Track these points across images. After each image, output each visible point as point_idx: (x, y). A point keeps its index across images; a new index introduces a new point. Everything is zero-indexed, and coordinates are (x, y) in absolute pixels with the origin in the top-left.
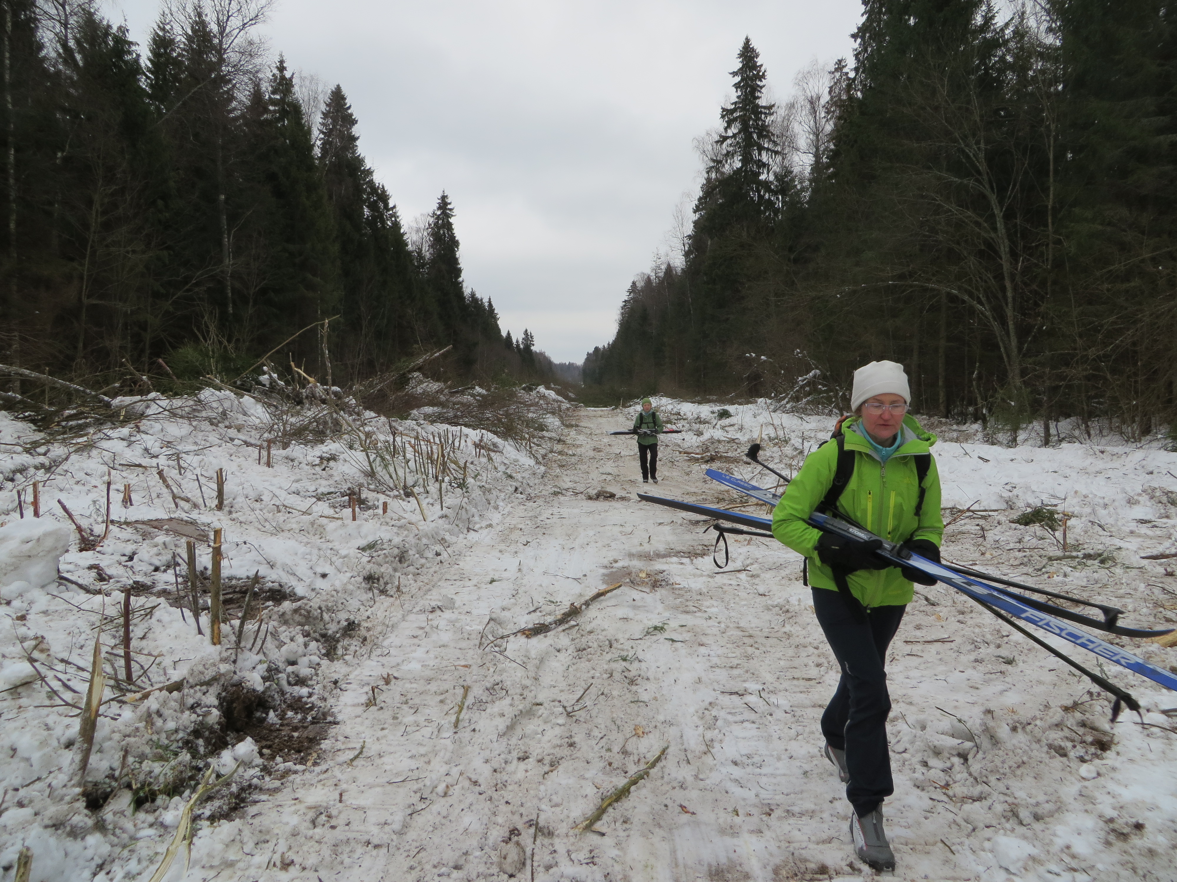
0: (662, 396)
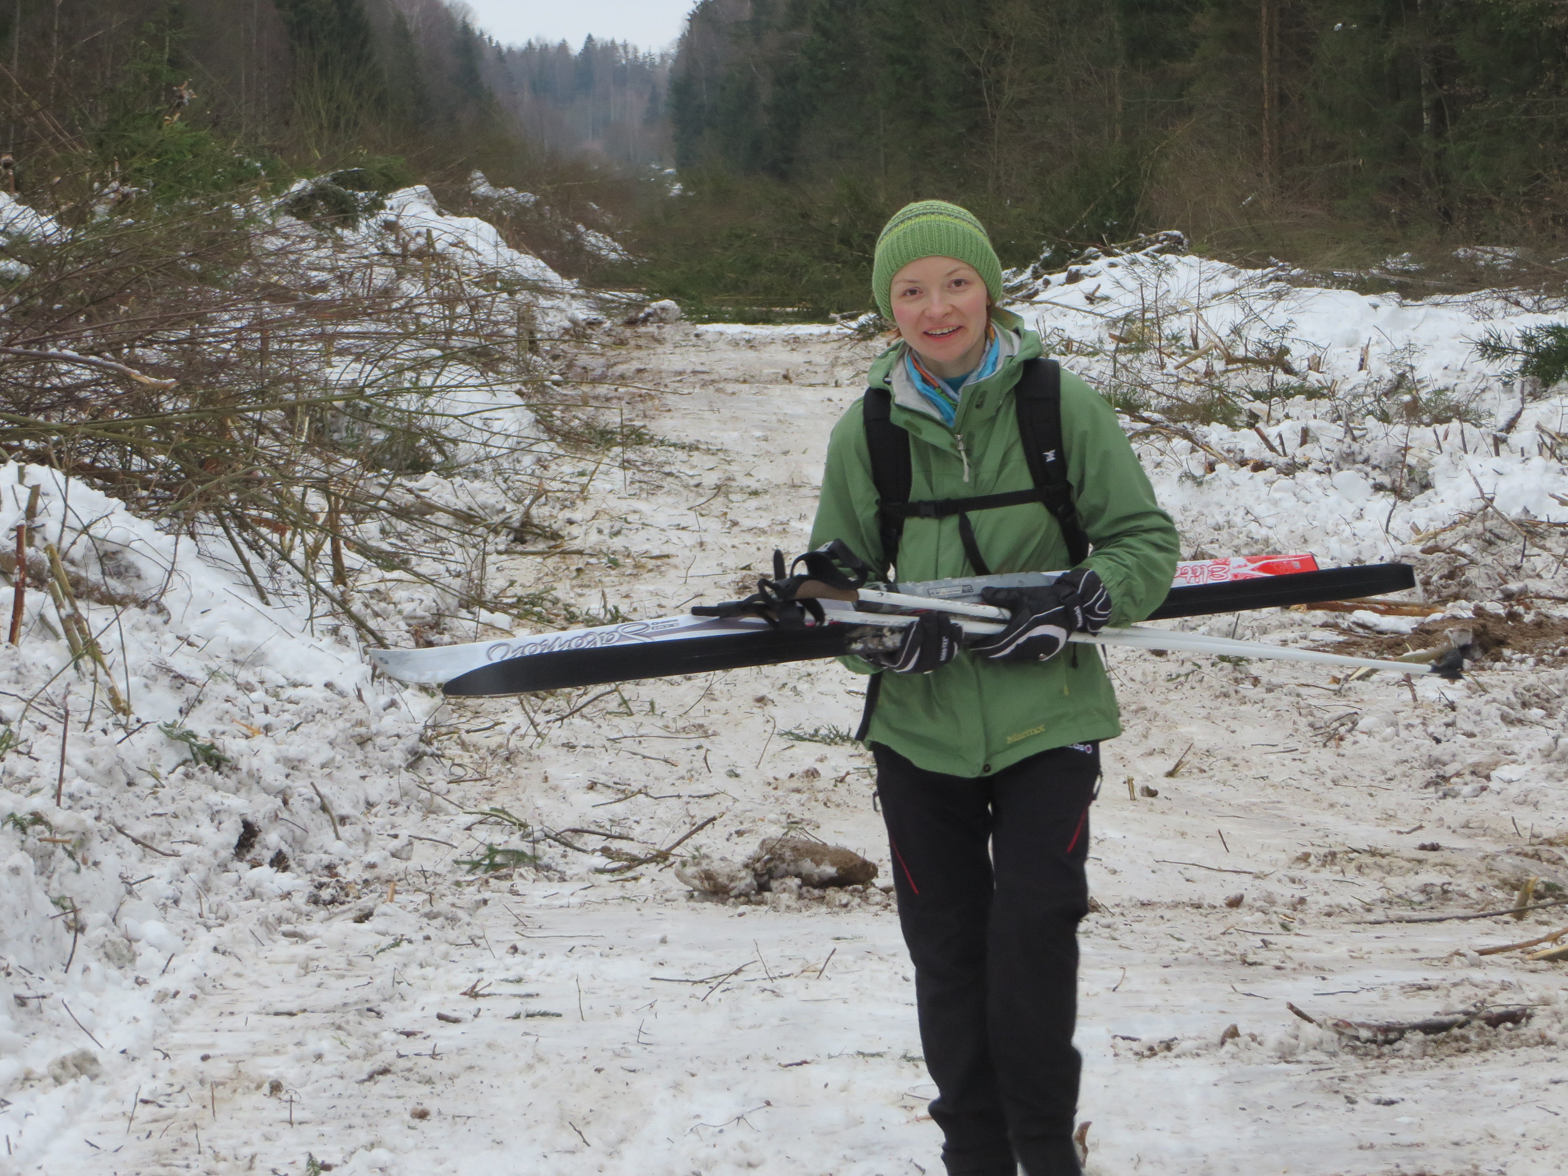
0: (1175, 247)
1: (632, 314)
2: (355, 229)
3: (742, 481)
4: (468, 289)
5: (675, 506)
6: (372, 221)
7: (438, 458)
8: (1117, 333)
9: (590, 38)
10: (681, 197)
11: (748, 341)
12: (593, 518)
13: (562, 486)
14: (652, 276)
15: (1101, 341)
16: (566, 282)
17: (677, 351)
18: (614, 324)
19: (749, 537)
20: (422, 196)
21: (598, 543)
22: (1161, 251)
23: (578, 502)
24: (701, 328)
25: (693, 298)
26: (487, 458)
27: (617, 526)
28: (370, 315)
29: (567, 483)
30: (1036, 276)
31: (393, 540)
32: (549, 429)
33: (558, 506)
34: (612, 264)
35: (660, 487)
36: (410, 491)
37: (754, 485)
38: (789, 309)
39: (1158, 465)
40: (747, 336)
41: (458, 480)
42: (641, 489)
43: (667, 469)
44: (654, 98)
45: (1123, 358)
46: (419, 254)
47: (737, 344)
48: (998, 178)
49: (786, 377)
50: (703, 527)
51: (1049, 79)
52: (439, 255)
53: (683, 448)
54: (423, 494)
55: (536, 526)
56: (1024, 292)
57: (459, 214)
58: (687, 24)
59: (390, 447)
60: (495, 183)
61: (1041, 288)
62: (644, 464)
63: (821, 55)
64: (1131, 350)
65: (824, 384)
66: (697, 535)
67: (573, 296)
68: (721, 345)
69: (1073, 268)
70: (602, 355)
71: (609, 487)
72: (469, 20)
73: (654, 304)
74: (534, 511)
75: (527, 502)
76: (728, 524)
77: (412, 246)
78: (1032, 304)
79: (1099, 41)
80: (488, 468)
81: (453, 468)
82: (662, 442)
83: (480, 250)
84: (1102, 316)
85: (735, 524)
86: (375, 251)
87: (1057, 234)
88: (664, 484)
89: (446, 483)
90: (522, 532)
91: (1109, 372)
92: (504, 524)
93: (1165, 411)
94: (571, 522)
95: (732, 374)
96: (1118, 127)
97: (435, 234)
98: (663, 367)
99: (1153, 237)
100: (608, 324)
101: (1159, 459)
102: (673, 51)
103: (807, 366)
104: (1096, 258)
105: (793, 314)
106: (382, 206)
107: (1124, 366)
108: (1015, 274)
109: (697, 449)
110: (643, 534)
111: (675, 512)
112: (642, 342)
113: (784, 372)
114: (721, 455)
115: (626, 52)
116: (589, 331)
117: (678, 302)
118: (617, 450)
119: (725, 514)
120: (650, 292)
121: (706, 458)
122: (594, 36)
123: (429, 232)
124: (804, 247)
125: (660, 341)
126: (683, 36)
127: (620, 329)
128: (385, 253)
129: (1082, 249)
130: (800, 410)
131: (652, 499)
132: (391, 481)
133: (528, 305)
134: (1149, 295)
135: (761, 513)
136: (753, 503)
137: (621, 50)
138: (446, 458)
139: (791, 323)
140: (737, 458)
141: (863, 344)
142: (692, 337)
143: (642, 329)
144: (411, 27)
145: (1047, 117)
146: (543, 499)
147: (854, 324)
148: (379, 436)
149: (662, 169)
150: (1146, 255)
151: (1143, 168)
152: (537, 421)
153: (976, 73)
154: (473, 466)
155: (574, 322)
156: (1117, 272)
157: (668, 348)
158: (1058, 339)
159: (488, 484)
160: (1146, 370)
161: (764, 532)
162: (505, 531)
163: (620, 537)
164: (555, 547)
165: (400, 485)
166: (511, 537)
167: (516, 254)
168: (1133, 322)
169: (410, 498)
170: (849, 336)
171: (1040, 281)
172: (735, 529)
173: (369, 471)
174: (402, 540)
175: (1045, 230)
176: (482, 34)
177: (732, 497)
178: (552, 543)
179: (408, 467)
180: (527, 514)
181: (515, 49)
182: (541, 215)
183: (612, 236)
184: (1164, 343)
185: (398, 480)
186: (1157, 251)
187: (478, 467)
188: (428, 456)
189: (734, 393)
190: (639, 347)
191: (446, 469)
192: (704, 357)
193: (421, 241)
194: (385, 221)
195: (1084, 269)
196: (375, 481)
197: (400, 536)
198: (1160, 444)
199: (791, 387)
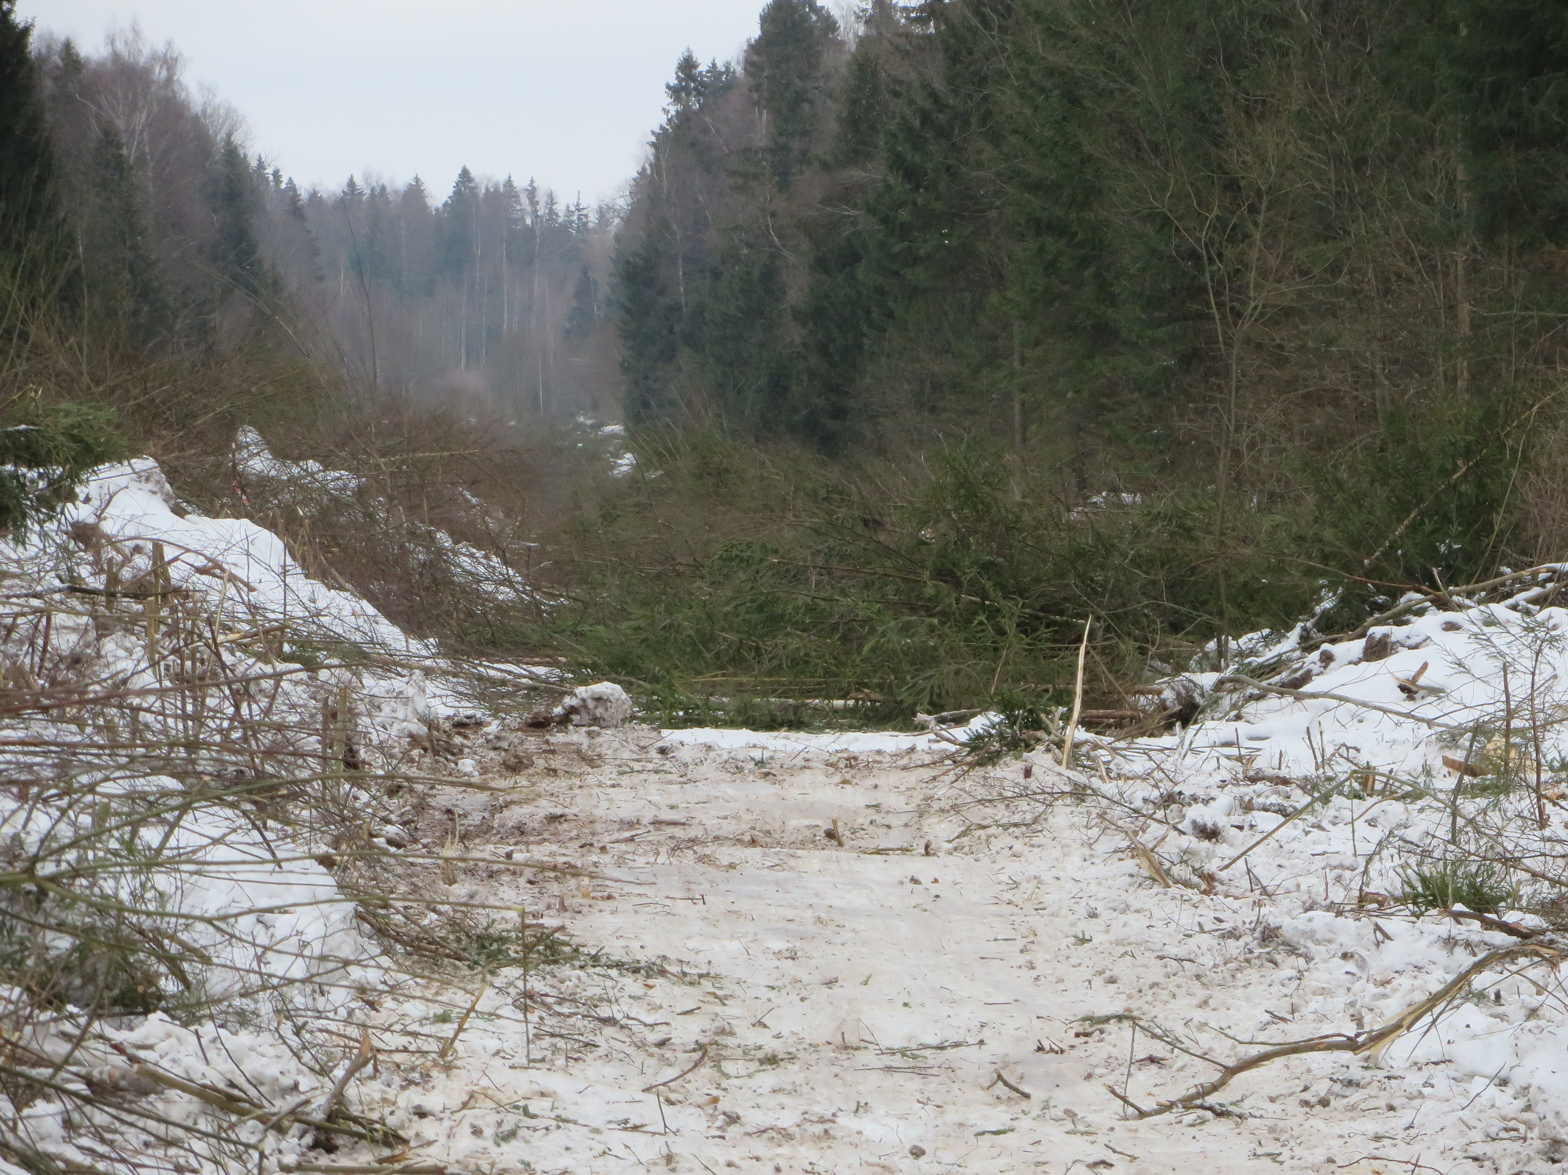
1: (539, 708)
2: (21, 540)
3: (748, 1036)
4: (227, 658)
5: (619, 1082)
6: (51, 526)
7: (169, 986)
8: (1459, 755)
9: (465, 175)
10: (634, 482)
11: (760, 763)
12: (465, 1105)
13: (404, 1041)
14: (578, 635)
15: (1427, 771)
16: (415, 645)
17: (626, 780)
18: (504, 727)
19: (759, 1147)
20: (144, 477)
21: (474, 1154)
22: (1542, 601)
23: (434, 1073)
24: (671, 736)
25: (655, 679)
26: (264, 988)
27: (510, 1120)
28: (45, 709)
29: (415, 1035)
30: (1307, 645)
31: (85, 1142)
32: (381, 932)
33: (397, 1081)
34: (502, 609)
35: (590, 1046)
36: (119, 1048)
37: (771, 1045)
38: (839, 703)
39: (1533, 1013)
40: (757, 754)
41: (208, 1029)
42: (555, 1050)
43: (604, 1011)
44: (584, 291)
45: (1469, 807)
46: (139, 590)
47: (740, 769)
48: (1237, 455)
49: (831, 835)
50: (673, 1126)
51: (1335, 270)
52: (177, 591)
53: (636, 971)
54: (142, 1054)
55: (355, 1120)
56: (1284, 676)
57: (213, 513)
58: (651, 151)
59: (82, 960)
60: (280, 453)
61: (1316, 668)
62: (561, 1001)
63: (904, 215)
64: (1484, 790)
65: (904, 850)
66: (660, 1140)
67: (428, 672)
68: (708, 770)
69: (1377, 631)
70: (482, 787)
71: (493, 1044)
72: (237, 138)
73: (581, 690)
74: (352, 1091)
75: (339, 1073)
76: (721, 1120)
77: (126, 574)
78: (1299, 698)
79: (1428, 199)
80: (265, 1006)
81: (199, 1004)
82: (595, 959)
83: (253, 581)
84: (1430, 723)
85: (733, 1119)
86: (57, 583)
87: (1347, 567)
88: (599, 1040)
89: (187, 1035)
90: (327, 1131)
91: (1443, 833)
92: (295, 1114)
93: (1547, 909)
94: (422, 1114)
95: (729, 828)
96: (1462, 364)
97: (169, 553)
98: (598, 812)
99: (1526, 573)
100: (493, 728)
101: (1534, 1001)
102: (622, 203)
103: (872, 815)
104: (1421, 612)
105: (847, 712)
106: (71, 497)
107: (1471, 821)
108: (1267, 641)
109: (663, 972)
110: (558, 1138)
111: (619, 1095)
112: (557, 762)
113: (828, 826)
114: (707, 985)
115: (534, 203)
116: (458, 740)
117: (628, 687)
118: (511, 972)
119: (716, 1100)
120: (576, 667)
121: (678, 990)
122: (474, 172)
123: (158, 546)
124: (867, 586)
125: (592, 761)
126: (642, 173)
127: (515, 737)
128: (75, 588)
129: (1395, 594)
130: (858, 899)
131: (576, 1068)
132: (85, 1031)
133: (345, 690)
134: (1520, 687)
135: (781, 1098)
136: (768, 1079)
137: (524, 200)
138: (187, 985)
139: (842, 728)
140: (738, 991)
141: (979, 771)
142: (654, 754)
143: (558, 738)
144: (129, 152)
145: (1330, 342)
146: (370, 1068)
147: (961, 734)
148: (63, 943)
149: (599, 426)
150: (1514, 608)
151: (1510, 442)
152: (359, 916)
153: (1194, 255)
154: (237, 1002)
155: (431, 723)
156: (1458, 643)
157: (608, 774)
158: (1347, 767)
159: (266, 1037)
160: (1512, 830)
161: (788, 1136)
162: (296, 1128)
163: (514, 1143)
164: (391, 1160)
165: (101, 1037)
166: (309, 1139)
167: (320, 588)
168: (1489, 737)
169: (119, 1060)
170: (951, 757)
171: (1315, 655)
172: (734, 1131)
173: (42, 1008)
174: (103, 1141)
175: (1325, 558)
176: (261, 165)
177: (728, 1067)
178: (386, 1152)
179: (115, 1002)
180: (339, 1097)
181: (323, 193)
182: (370, 516)
183: (501, 554)
184: (1545, 776)
185: (96, 1027)
186: (1535, 601)
187: (246, 1004)
188: (151, 979)
189: (732, 866)
190: (552, 772)
191: (186, 1007)
192: (676, 794)
193: (142, 562)
194: (76, 525)
195: (1397, 633)
196: (53, 1028)
197: (98, 1134)
198: (1538, 973)
199: (842, 854)
